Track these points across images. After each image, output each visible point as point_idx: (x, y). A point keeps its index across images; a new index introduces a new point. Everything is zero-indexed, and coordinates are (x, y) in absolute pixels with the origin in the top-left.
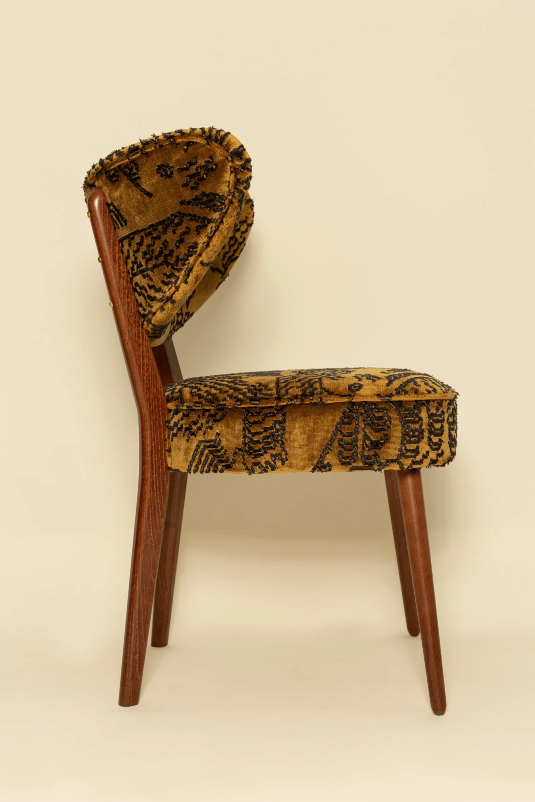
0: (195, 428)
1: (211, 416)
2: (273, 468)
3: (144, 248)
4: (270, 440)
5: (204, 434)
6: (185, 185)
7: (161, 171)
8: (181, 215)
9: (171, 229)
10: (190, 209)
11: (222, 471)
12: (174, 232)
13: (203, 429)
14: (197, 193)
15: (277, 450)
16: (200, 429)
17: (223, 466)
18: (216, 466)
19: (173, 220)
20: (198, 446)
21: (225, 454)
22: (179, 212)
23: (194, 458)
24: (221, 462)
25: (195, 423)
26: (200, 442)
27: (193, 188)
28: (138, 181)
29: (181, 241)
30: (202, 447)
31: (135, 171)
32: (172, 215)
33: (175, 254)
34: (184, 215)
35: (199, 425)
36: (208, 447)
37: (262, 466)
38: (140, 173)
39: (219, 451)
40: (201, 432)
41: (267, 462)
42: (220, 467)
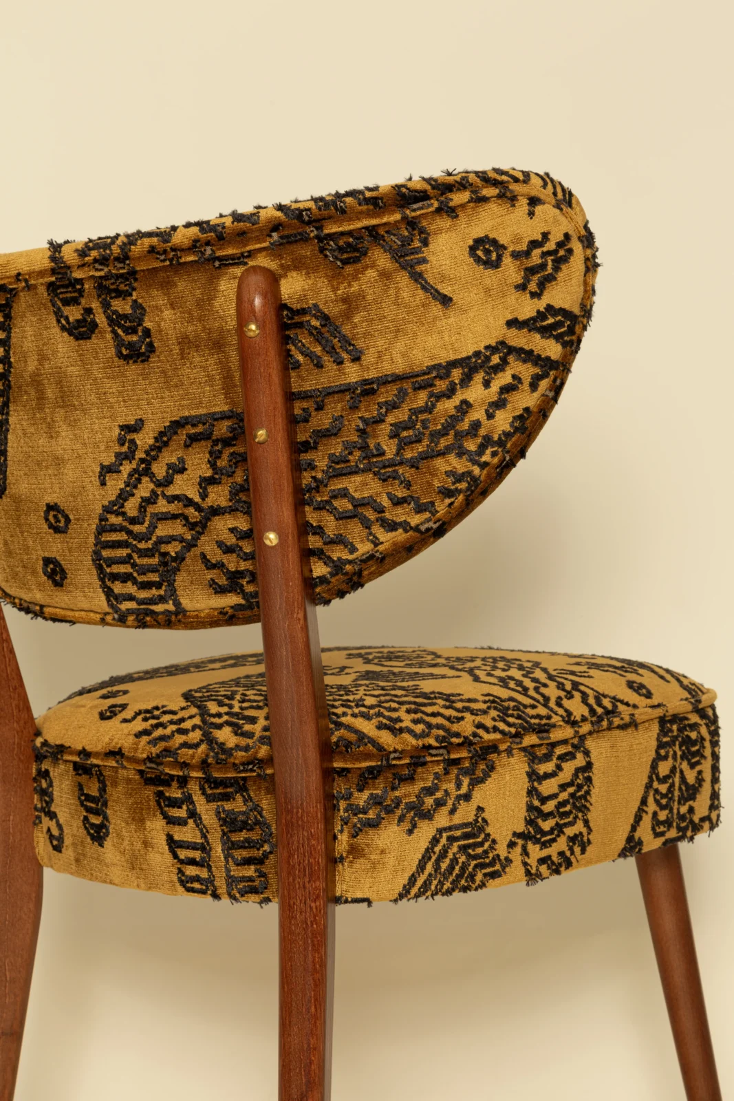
0: (429, 801)
1: (467, 772)
2: (569, 864)
3: (402, 415)
4: (568, 808)
5: (453, 811)
6: (522, 287)
7: (480, 253)
8: (503, 348)
9: (479, 378)
10: (519, 339)
11: (483, 885)
12: (487, 384)
13: (450, 803)
14: (541, 304)
15: (579, 827)
16: (440, 803)
17: (485, 875)
18: (472, 877)
19: (488, 359)
20: (435, 841)
21: (491, 848)
22: (503, 343)
23: (421, 867)
24: (482, 866)
25: (430, 791)
26: (440, 831)
27: (534, 295)
28: (419, 268)
29: (500, 404)
30: (443, 841)
31: (417, 244)
32: (487, 348)
33: (482, 432)
34: (512, 350)
35: (439, 795)
36: (455, 839)
37: (553, 863)
38: (426, 253)
39: (481, 844)
40: (444, 810)
41: (561, 854)
42: (479, 877)
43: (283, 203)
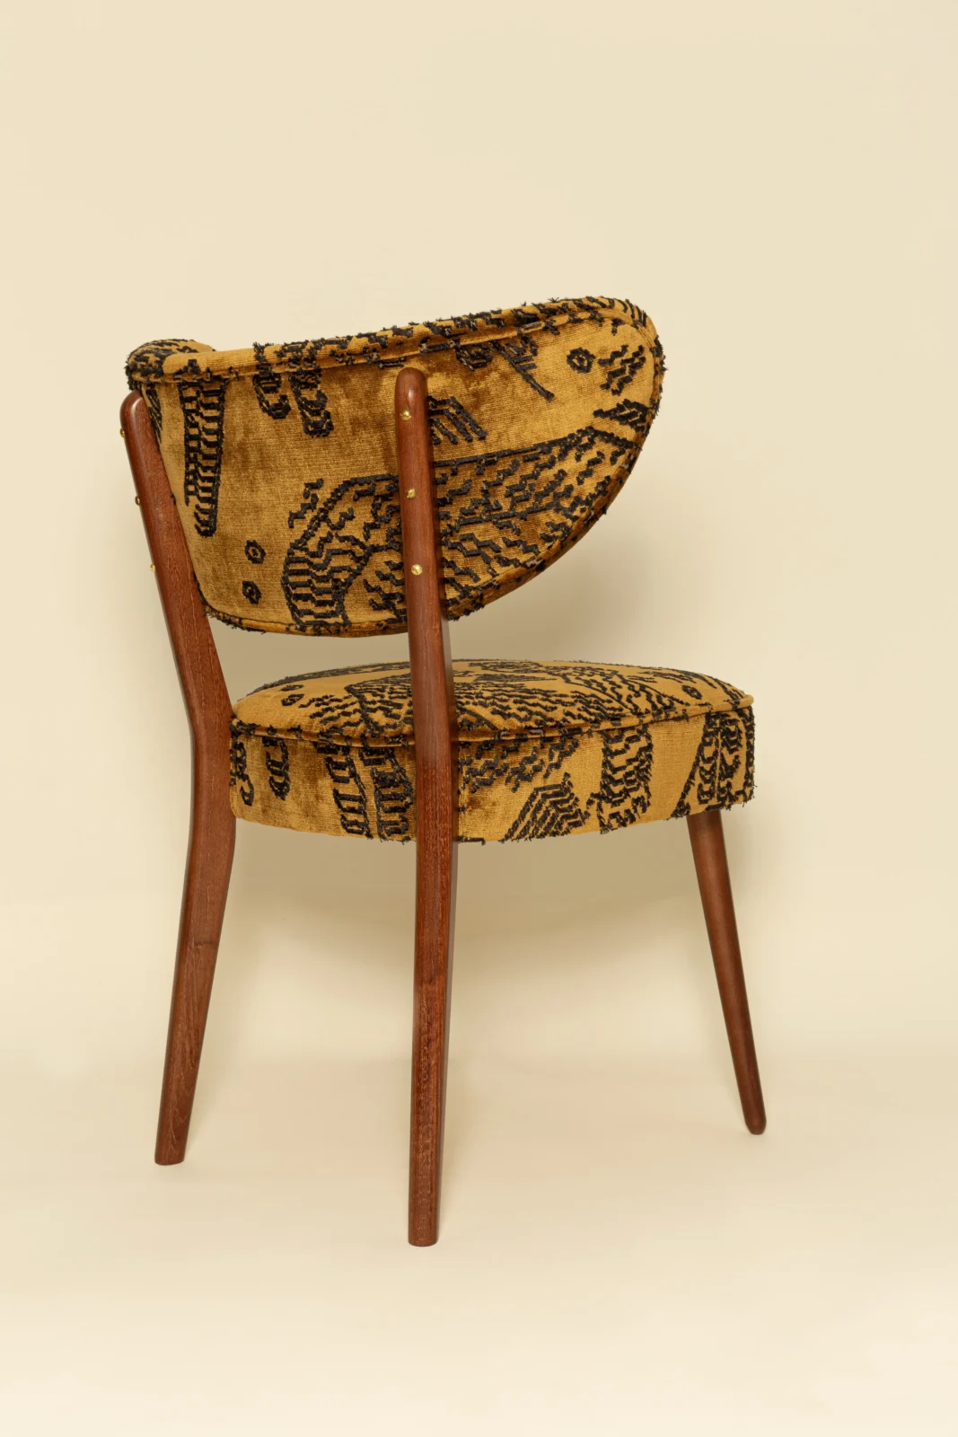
0: (529, 768)
1: (557, 747)
2: (633, 820)
3: (514, 480)
4: (633, 777)
5: (546, 776)
6: (606, 386)
7: (575, 361)
8: (592, 432)
9: (572, 453)
10: (603, 425)
11: (568, 832)
12: (578, 458)
13: (544, 769)
14: (620, 399)
15: (641, 792)
16: (537, 770)
17: (570, 824)
18: (560, 825)
19: (579, 440)
20: (533, 797)
21: (575, 804)
22: (591, 428)
23: (522, 816)
24: (567, 817)
25: (530, 760)
26: (537, 790)
27: (615, 392)
28: (530, 372)
29: (587, 473)
30: (539, 797)
31: (528, 353)
32: (579, 431)
33: (574, 494)
34: (597, 433)
35: (536, 763)
36: (549, 796)
37: (621, 818)
38: (535, 360)
39: (567, 801)
40: (540, 775)
41: (627, 811)
42: (565, 825)
43: (431, 321)
